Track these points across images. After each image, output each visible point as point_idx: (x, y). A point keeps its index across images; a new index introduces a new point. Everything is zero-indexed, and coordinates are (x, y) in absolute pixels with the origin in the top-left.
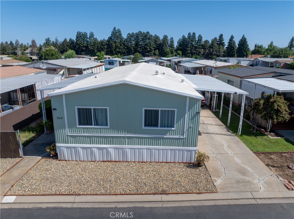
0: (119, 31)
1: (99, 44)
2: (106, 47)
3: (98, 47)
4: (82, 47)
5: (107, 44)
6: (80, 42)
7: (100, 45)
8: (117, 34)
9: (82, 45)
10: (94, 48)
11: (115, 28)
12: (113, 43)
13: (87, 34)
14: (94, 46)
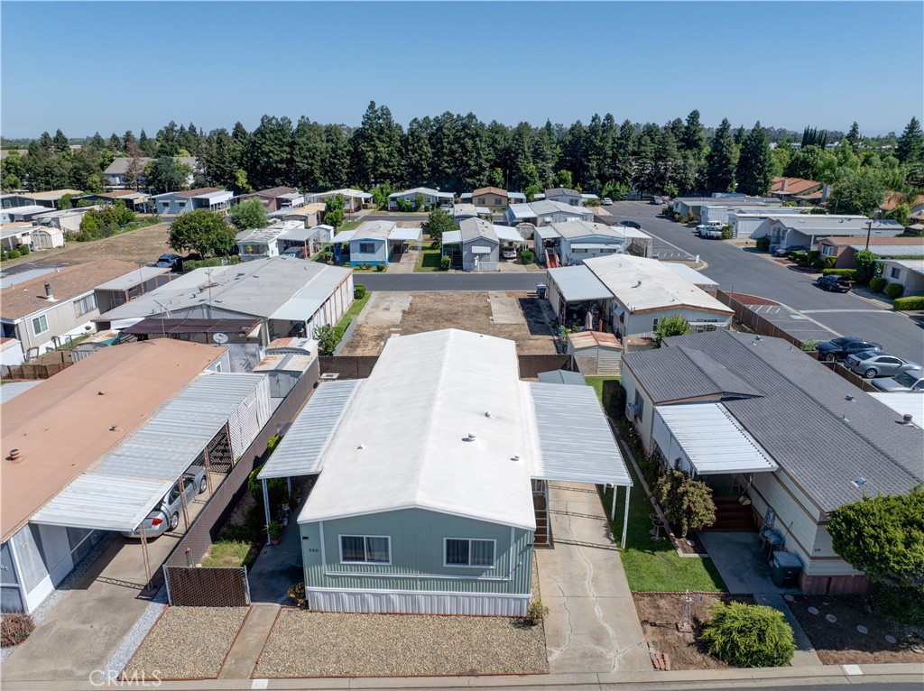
0: (386, 113)
1: (327, 152)
2: (348, 162)
3: (323, 160)
4: (277, 162)
5: (349, 151)
6: (271, 148)
7: (331, 156)
8: (381, 121)
9: (276, 158)
10: (312, 165)
11: (372, 105)
12: (368, 149)
13: (290, 123)
14: (313, 158)
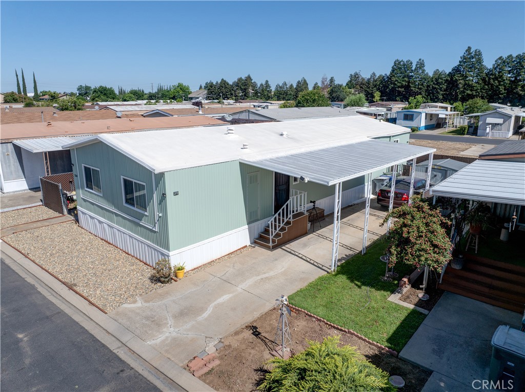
0: (478, 54)
1: (432, 81)
2: (445, 87)
3: (428, 86)
4: (399, 87)
5: (447, 80)
6: (397, 79)
7: (434, 84)
8: (474, 60)
9: (399, 84)
10: (421, 89)
11: (469, 48)
12: (460, 78)
13: (411, 63)
14: (422, 85)
